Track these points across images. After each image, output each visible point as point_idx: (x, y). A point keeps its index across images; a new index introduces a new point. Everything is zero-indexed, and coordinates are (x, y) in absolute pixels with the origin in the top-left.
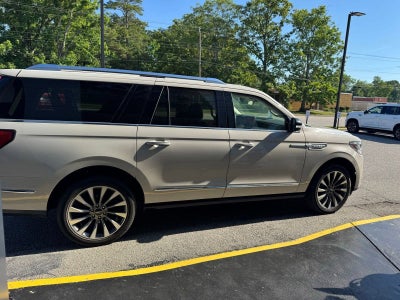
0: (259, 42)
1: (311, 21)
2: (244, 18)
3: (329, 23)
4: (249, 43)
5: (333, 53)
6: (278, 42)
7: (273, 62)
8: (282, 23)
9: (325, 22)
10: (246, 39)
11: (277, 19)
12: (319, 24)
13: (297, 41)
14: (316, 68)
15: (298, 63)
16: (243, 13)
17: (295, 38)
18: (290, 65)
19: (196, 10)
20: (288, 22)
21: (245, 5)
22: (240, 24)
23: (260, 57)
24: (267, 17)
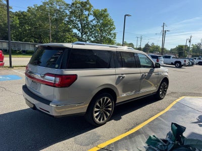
0: (78, 23)
1: (101, 15)
2: (70, 10)
3: (109, 17)
4: (73, 23)
5: (111, 30)
6: (88, 24)
7: (86, 33)
8: (88, 15)
9: (107, 16)
10: (72, 21)
11: (86, 13)
12: (105, 17)
13: (95, 23)
14: (104, 37)
15: (96, 34)
16: (70, 8)
17: (94, 23)
18: (93, 35)
19: (45, 3)
20: (91, 14)
21: (71, 4)
22: (68, 13)
23: (79, 30)
24: (82, 11)
